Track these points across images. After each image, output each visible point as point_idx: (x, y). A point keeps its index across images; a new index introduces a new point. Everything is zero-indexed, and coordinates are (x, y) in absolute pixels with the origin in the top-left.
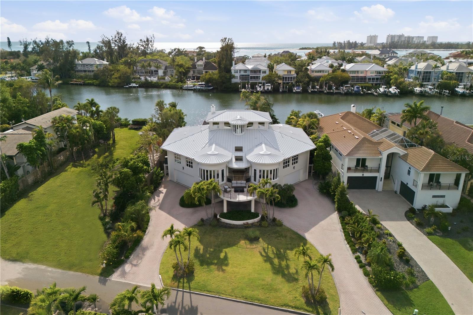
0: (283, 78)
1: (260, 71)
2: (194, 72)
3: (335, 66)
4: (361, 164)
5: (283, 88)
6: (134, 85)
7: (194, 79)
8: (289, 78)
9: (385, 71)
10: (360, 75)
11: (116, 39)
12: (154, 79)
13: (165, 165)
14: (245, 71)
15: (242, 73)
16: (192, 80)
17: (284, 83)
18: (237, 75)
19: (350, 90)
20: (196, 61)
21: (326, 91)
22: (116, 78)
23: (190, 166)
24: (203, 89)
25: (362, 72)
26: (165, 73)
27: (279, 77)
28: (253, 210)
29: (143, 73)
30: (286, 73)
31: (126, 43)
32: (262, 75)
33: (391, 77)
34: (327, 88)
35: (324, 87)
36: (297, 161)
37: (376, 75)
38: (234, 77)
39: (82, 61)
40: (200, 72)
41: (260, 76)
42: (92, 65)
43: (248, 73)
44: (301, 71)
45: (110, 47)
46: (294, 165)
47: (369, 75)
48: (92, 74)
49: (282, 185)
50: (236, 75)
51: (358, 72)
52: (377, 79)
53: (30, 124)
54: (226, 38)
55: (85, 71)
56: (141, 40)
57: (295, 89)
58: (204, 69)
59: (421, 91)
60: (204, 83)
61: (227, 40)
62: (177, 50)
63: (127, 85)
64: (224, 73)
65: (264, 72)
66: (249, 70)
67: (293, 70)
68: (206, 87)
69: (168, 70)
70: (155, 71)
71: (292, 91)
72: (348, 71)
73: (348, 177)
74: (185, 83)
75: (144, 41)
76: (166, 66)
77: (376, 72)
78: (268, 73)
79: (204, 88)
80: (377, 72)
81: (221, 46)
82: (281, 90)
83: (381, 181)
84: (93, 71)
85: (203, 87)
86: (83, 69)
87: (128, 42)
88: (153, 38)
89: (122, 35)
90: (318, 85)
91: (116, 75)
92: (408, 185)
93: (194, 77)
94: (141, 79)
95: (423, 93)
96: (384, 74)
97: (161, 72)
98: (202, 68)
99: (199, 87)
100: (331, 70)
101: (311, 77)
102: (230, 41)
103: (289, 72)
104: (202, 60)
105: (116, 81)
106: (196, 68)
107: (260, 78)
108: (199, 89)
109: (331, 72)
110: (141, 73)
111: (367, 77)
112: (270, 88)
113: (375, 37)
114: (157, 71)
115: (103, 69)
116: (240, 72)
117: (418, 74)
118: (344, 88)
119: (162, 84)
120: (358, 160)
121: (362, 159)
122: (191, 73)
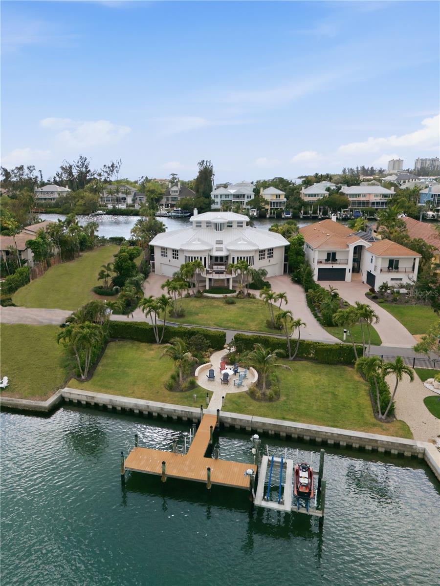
0: (271, 203)
1: (244, 196)
2: (167, 200)
3: (332, 189)
4: (332, 257)
5: (271, 213)
6: (101, 212)
7: (168, 207)
8: (277, 202)
9: (392, 195)
10: (362, 199)
11: (79, 164)
12: (122, 206)
13: (151, 262)
14: (227, 196)
15: (224, 198)
16: (166, 207)
17: (271, 209)
18: (218, 200)
19: (349, 216)
20: (170, 187)
21: (321, 216)
22: (81, 205)
23: (176, 258)
24: (179, 216)
25: (364, 196)
26: (134, 200)
27: (267, 203)
28: (231, 288)
29: (109, 201)
30: (274, 197)
31: (88, 169)
32: (246, 200)
33: (398, 201)
34: (321, 213)
35: (318, 212)
36: (272, 256)
37: (381, 199)
38: (214, 202)
39: (42, 188)
40: (175, 199)
41: (244, 202)
42: (52, 193)
43: (231, 198)
44: (292, 195)
45: (71, 174)
46: (269, 259)
47: (373, 199)
48: (53, 202)
49: (257, 270)
50: (216, 200)
51: (359, 195)
52: (383, 203)
53: (32, 231)
54: (204, 161)
55: (45, 199)
56: (105, 166)
57: (284, 215)
58: (180, 195)
59: (433, 215)
60: (180, 209)
61: (205, 163)
62: (144, 178)
63: (94, 213)
64: (202, 199)
65: (249, 197)
66: (231, 195)
67: (282, 194)
68: (182, 213)
69: (138, 197)
70: (122, 198)
71: (281, 217)
72: (348, 195)
73: (319, 269)
74: (157, 210)
75: (109, 167)
76: (135, 193)
77: (380, 195)
78: (253, 197)
79: (180, 214)
80: (383, 195)
81: (199, 170)
82: (268, 216)
83: (349, 272)
84: (54, 199)
85: (178, 213)
86: (43, 197)
87: (91, 168)
88: (120, 163)
89: (86, 159)
90: (311, 210)
91: (81, 202)
92: (371, 272)
93: (168, 205)
94: (108, 207)
95: (436, 218)
96: (390, 198)
97: (129, 200)
98: (177, 194)
99: (175, 214)
100: (327, 194)
101: (304, 202)
102: (208, 164)
103: (278, 196)
104: (177, 186)
105: (81, 208)
106: (170, 194)
107: (244, 204)
108: (174, 216)
109: (328, 195)
110: (107, 201)
111: (370, 201)
112: (255, 214)
113: (400, 162)
114: (125, 199)
115: (66, 196)
116: (221, 197)
117: (432, 197)
118: (342, 212)
119: (132, 211)
120: (329, 254)
121: (332, 253)
122: (164, 201)
